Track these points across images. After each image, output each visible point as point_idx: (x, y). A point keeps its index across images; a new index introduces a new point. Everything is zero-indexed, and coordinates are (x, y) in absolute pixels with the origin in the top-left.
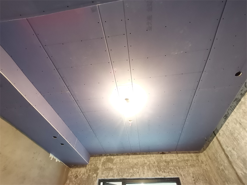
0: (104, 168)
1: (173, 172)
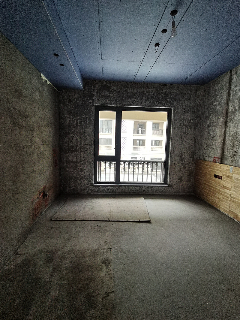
0: (99, 95)
1: (169, 104)
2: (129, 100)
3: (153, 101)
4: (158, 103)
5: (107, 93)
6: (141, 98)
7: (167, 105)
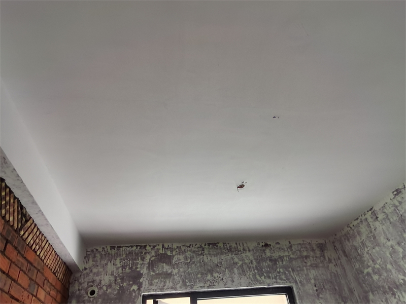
0: (152, 273)
1: (283, 277)
2: (209, 277)
3: (254, 275)
4: (263, 277)
5: (166, 268)
6: (230, 271)
7: (281, 279)
